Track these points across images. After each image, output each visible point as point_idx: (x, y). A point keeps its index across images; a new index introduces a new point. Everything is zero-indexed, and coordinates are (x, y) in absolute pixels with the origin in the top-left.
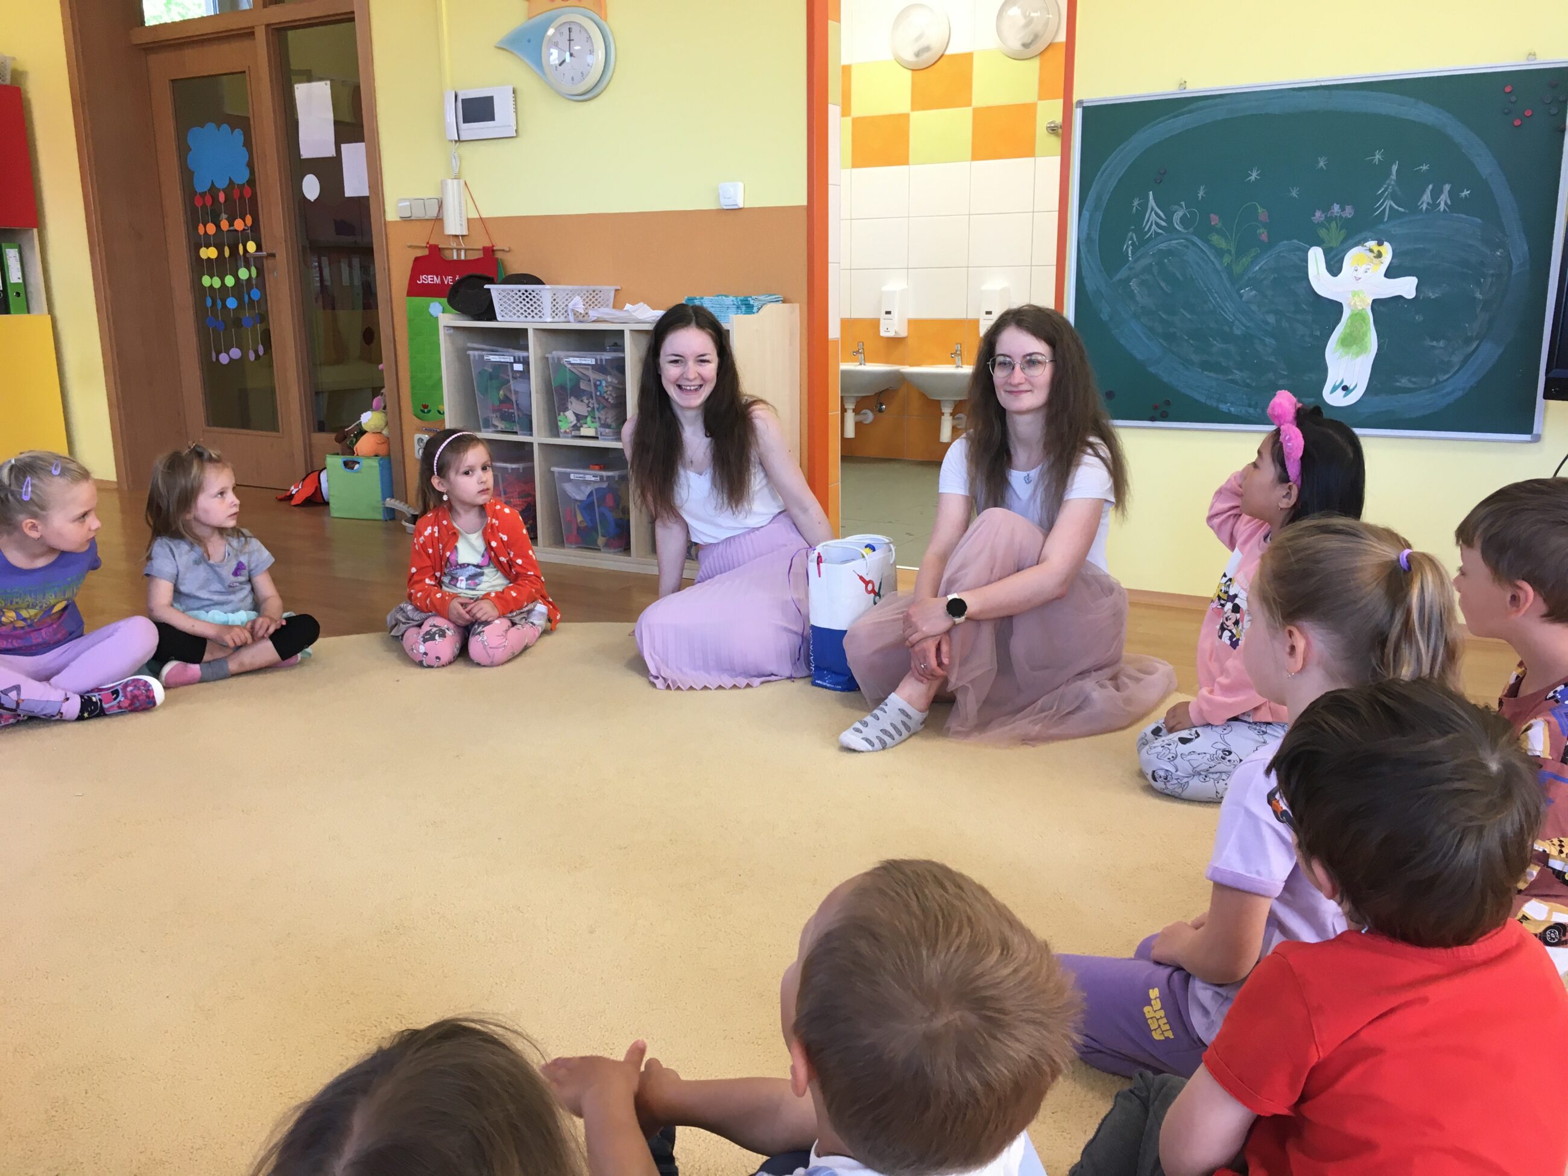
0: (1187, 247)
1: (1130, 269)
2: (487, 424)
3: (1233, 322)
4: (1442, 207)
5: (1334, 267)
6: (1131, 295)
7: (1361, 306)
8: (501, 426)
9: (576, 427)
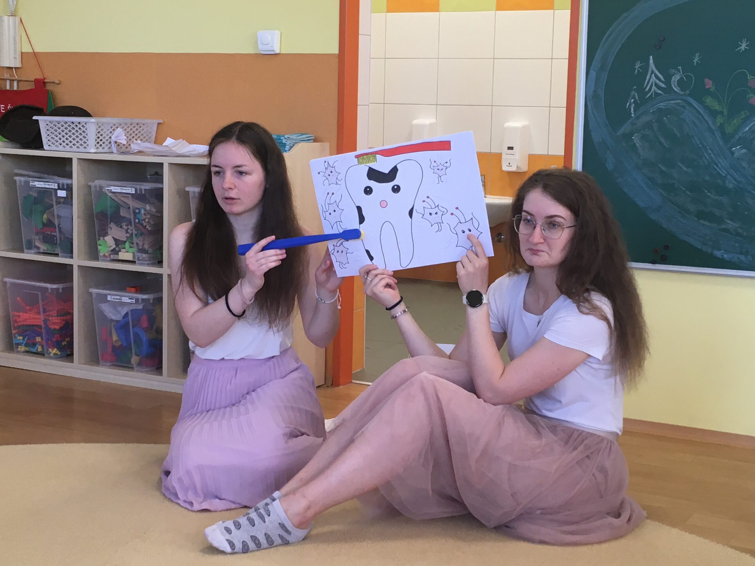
0: (683, 106)
1: (633, 124)
2: (30, 246)
6: (633, 148)
8: (43, 247)
9: (115, 252)
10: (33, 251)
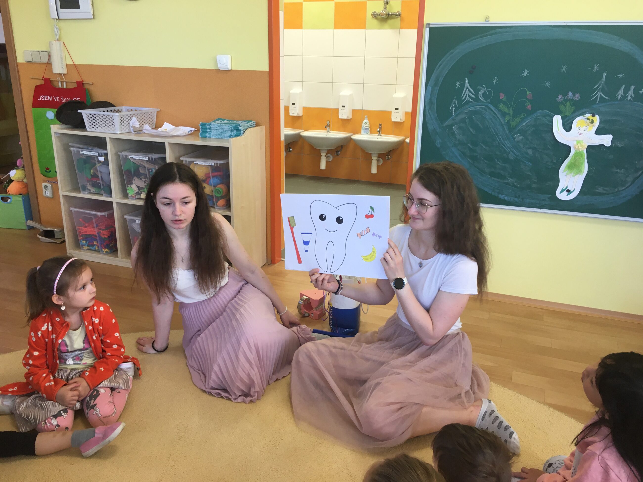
0: (485, 109)
1: (453, 119)
3: (509, 152)
4: (629, 98)
5: (568, 127)
6: (453, 134)
7: (581, 149)
9: (138, 194)
10: (87, 192)
